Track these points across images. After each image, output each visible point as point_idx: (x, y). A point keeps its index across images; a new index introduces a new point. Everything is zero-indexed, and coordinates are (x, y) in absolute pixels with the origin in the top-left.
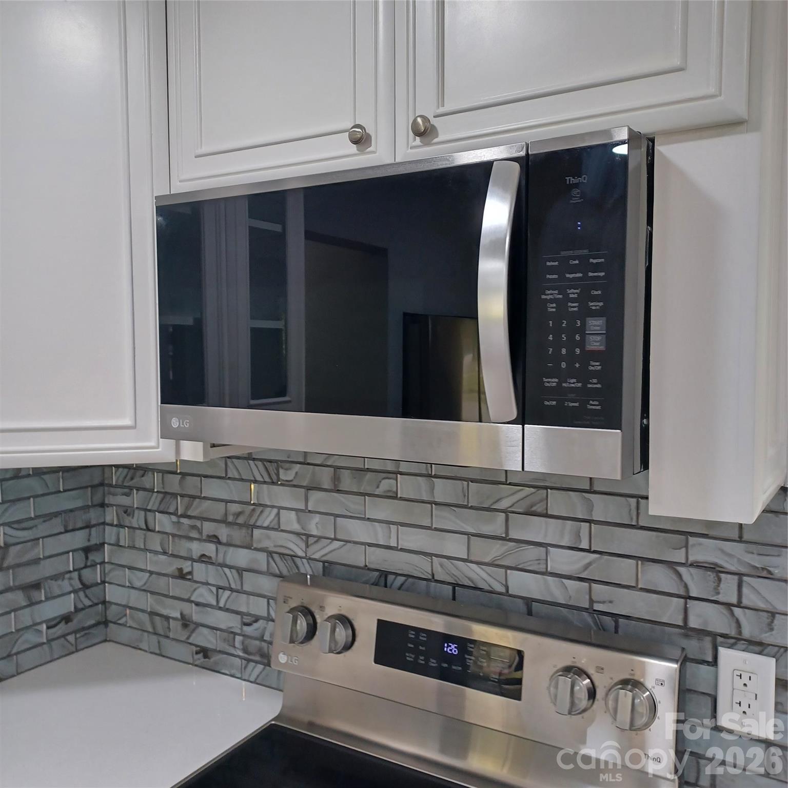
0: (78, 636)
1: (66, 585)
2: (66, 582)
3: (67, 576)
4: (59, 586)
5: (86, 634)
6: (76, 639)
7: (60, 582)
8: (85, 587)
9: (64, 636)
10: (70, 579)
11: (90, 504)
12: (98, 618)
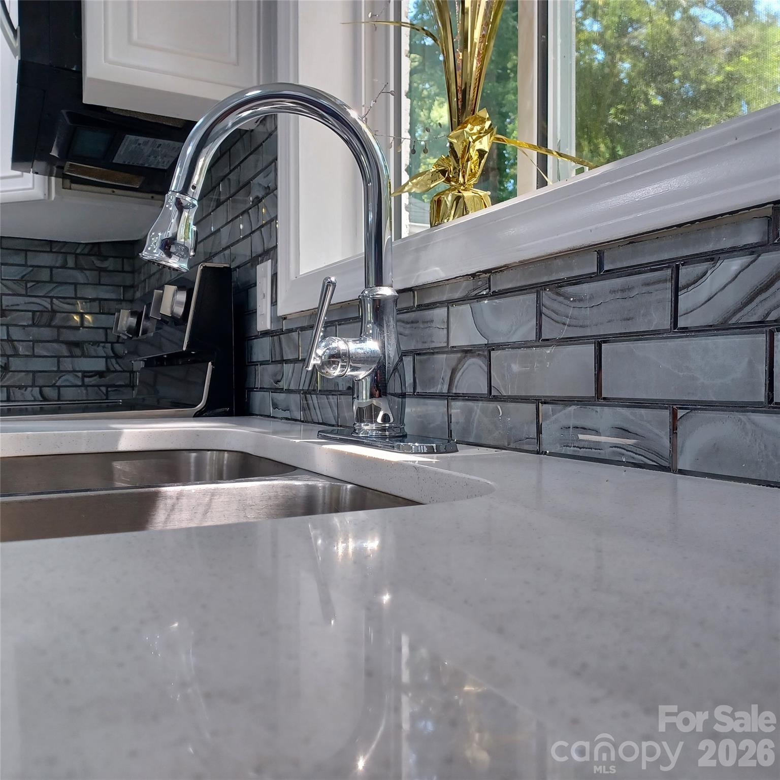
0: (109, 389)
1: (100, 351)
2: (100, 349)
3: (102, 345)
4: (95, 350)
5: (116, 390)
6: (107, 391)
7: (95, 347)
8: (117, 356)
9: (99, 386)
10: (104, 347)
11: (122, 298)
12: (127, 382)
